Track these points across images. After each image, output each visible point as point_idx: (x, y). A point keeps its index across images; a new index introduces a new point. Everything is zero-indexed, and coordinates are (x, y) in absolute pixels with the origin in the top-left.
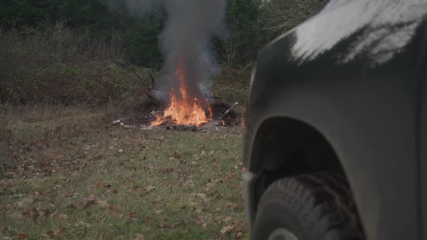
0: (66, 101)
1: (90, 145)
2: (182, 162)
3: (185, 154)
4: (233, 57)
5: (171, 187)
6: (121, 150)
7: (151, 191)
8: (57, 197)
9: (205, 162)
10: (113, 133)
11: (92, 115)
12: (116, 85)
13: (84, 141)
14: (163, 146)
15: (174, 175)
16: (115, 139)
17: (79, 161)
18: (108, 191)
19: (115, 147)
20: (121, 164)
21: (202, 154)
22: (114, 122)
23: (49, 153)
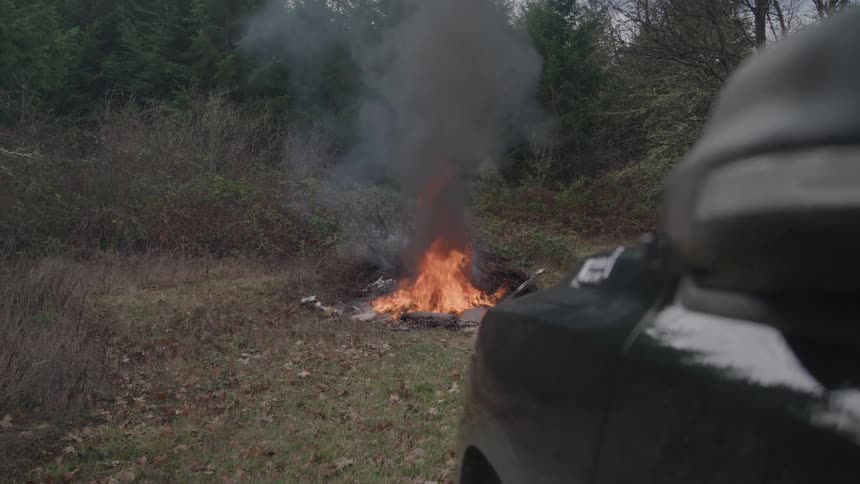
0: (220, 248)
1: (252, 353)
2: (411, 407)
3: (419, 389)
4: (548, 166)
5: (382, 463)
6: (304, 374)
7: (344, 469)
8: (177, 471)
9: (453, 410)
10: (297, 328)
11: (265, 278)
12: (315, 219)
13: (242, 346)
14: (383, 368)
15: (392, 434)
16: (299, 342)
17: (225, 394)
18: (269, 463)
19: (294, 363)
20: (300, 405)
21: (452, 390)
22: (304, 300)
23: (175, 367)
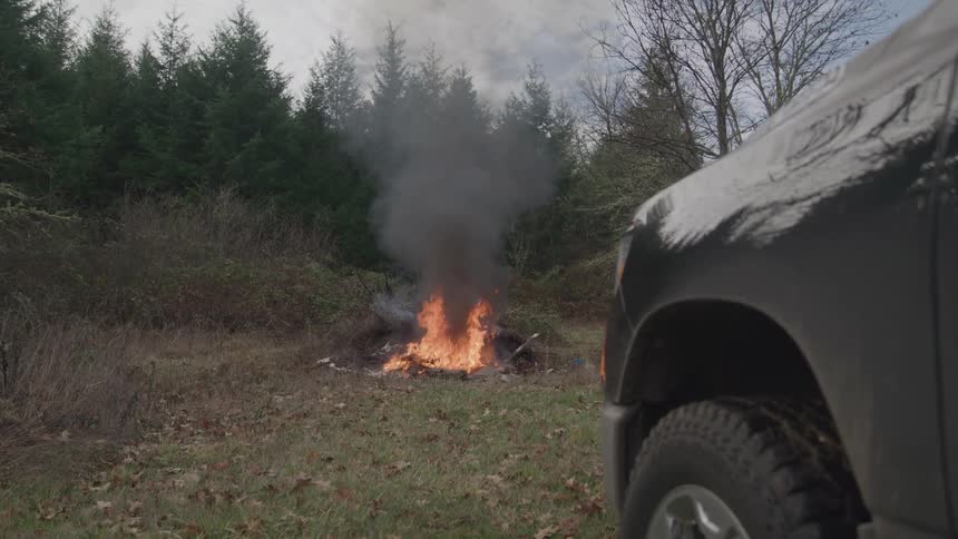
0: (232, 324)
1: (283, 395)
2: (452, 425)
3: (456, 413)
4: (525, 258)
5: (439, 465)
6: (341, 405)
7: (404, 469)
8: (240, 474)
9: (493, 427)
10: (320, 379)
11: (276, 350)
12: (319, 299)
13: (272, 390)
14: (414, 401)
15: (441, 445)
16: (326, 388)
17: (269, 421)
18: (329, 466)
19: (329, 399)
20: (345, 426)
21: (485, 414)
22: (319, 362)
23: (214, 405)
